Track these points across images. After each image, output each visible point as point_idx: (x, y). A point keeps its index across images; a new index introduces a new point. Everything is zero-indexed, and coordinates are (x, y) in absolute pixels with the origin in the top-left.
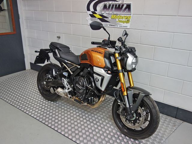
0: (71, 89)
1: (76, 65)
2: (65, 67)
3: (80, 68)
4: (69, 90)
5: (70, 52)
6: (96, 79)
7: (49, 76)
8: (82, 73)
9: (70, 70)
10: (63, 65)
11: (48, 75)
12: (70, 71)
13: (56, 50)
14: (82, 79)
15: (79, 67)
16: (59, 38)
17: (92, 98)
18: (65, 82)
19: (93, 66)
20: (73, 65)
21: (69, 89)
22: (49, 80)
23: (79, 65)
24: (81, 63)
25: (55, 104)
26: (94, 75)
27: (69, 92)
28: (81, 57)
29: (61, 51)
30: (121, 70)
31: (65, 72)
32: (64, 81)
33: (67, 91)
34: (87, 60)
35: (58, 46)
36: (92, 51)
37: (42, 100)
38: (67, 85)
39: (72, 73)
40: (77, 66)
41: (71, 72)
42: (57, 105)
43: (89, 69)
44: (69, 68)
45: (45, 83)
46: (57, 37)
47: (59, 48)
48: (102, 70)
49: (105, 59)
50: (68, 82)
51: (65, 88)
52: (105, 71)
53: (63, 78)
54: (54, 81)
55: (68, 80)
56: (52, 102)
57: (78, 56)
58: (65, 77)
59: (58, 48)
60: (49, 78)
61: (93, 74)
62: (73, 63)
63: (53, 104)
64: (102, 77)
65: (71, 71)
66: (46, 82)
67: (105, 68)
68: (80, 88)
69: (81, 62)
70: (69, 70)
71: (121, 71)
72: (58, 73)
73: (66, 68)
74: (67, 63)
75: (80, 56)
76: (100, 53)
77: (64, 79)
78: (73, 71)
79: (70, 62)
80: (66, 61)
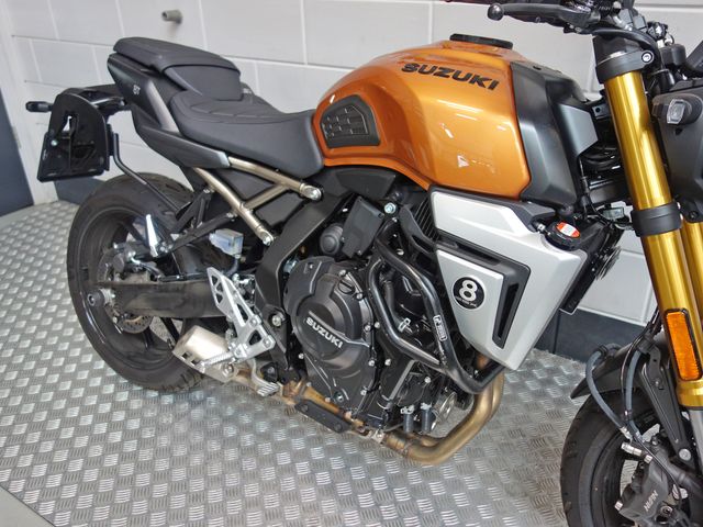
0: (268, 342)
1: (294, 184)
2: (217, 195)
3: (322, 198)
4: (261, 347)
5: (243, 96)
6: (459, 284)
7: (131, 254)
8: (334, 236)
9: (255, 212)
10: (206, 184)
11: (121, 250)
12: (254, 222)
13: (152, 89)
14: (341, 280)
15: (316, 193)
16: (170, 19)
17: (425, 407)
18: (230, 292)
19: (426, 186)
20: (273, 183)
21: (255, 338)
22: (133, 279)
23: (310, 180)
24: (329, 163)
25: (184, 406)
26: (440, 253)
27: (259, 358)
28: (323, 120)
29: (181, 88)
30: (665, 212)
31: (221, 227)
32: (220, 288)
33: (245, 351)
34: (377, 143)
35: (162, 62)
36: (409, 69)
37: (110, 389)
38: (245, 317)
39: (268, 239)
40: (303, 186)
41: (261, 230)
42: (197, 413)
43: (390, 208)
44: (244, 200)
45: (108, 294)
46: (164, 14)
47: (171, 73)
48: (507, 213)
49: (528, 128)
50: (246, 297)
51: (229, 332)
52: (531, 223)
53: (212, 271)
54: (161, 289)
55: (246, 281)
56: (168, 399)
57: (296, 119)
58: (224, 262)
59: (159, 75)
60: (129, 270)
61: (432, 250)
62: (273, 168)
63: (171, 406)
64: (510, 272)
65: (263, 222)
66: (114, 288)
67: (525, 200)
68: (334, 341)
69: (324, 155)
70: (248, 214)
71: (666, 222)
72: (175, 237)
73: (229, 207)
74: (231, 169)
75: (312, 115)
76: (479, 81)
77: (223, 279)
78: (272, 222)
79: (247, 165)
80: (222, 155)
